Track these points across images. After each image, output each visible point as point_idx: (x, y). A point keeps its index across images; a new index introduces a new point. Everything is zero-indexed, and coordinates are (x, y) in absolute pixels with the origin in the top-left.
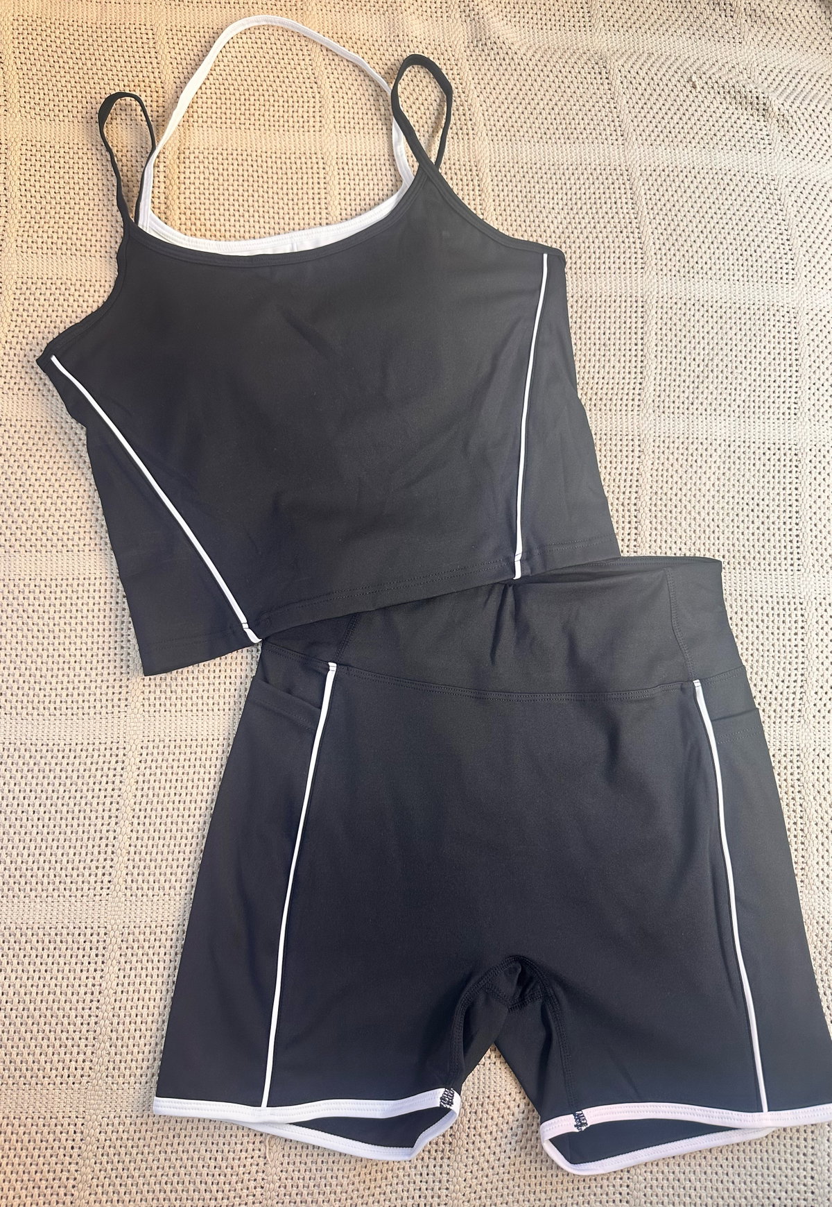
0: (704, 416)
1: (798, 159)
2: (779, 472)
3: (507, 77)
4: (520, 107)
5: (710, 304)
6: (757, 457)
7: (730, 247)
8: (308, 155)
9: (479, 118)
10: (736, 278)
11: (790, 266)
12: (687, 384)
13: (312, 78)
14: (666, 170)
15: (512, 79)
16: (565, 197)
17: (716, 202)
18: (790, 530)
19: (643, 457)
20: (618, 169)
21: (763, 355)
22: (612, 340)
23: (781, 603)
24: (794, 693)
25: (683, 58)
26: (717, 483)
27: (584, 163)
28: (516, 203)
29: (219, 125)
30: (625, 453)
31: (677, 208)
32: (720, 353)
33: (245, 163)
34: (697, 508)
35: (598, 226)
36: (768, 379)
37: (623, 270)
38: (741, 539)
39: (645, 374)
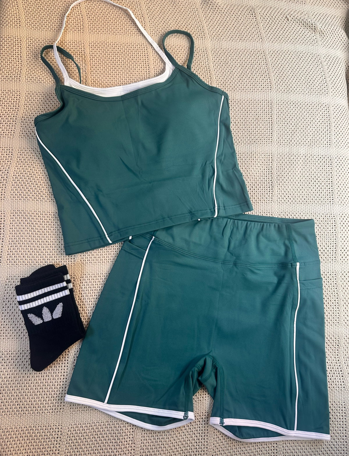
0: (296, 146)
1: (327, 48)
2: (324, 166)
3: (217, 15)
4: (222, 27)
5: (296, 103)
6: (316, 161)
7: (303, 81)
8: (140, 45)
9: (206, 31)
10: (306, 93)
11: (326, 88)
12: (289, 133)
13: (141, 15)
14: (278, 52)
15: (218, 16)
16: (240, 62)
17: (298, 64)
18: (329, 188)
19: (273, 162)
20: (260, 51)
21: (317, 122)
22: (260, 117)
23: (327, 216)
24: (333, 251)
25: (283, 9)
26: (302, 171)
27: (247, 49)
28: (222, 64)
29: (105, 32)
30: (266, 161)
31: (283, 66)
32: (301, 121)
33: (116, 48)
34: (294, 181)
35: (253, 73)
36: (319, 131)
37: (263, 90)
38: (311, 192)
39: (273, 130)
